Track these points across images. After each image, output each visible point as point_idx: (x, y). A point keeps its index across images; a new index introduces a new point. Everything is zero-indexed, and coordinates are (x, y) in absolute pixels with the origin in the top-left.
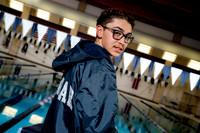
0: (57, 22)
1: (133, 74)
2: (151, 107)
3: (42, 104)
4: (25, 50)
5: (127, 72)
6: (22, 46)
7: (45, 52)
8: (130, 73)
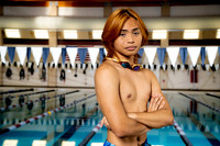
0: (87, 38)
1: (187, 67)
4: (63, 77)
5: (179, 67)
6: (59, 74)
7: (84, 72)
8: (183, 67)
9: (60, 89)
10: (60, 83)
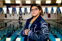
0: (14, 3)
2: (57, 22)
3: (19, 34)
4: (6, 17)
6: (4, 16)
7: (13, 15)
9: (5, 21)
10: (5, 19)
